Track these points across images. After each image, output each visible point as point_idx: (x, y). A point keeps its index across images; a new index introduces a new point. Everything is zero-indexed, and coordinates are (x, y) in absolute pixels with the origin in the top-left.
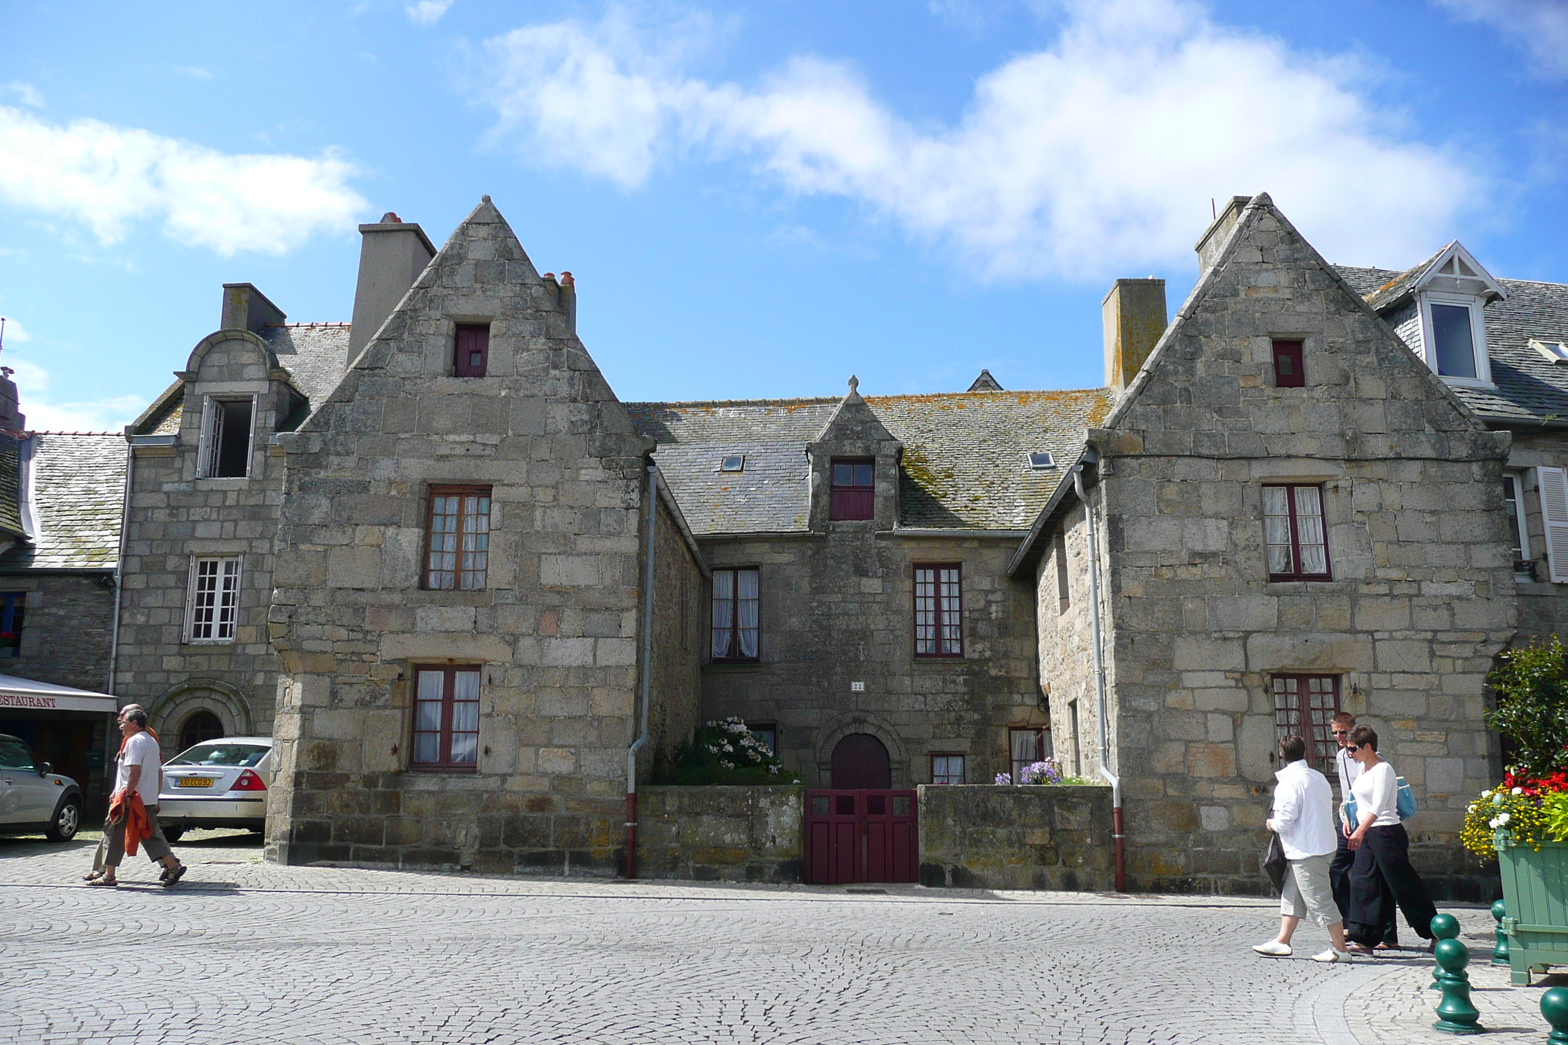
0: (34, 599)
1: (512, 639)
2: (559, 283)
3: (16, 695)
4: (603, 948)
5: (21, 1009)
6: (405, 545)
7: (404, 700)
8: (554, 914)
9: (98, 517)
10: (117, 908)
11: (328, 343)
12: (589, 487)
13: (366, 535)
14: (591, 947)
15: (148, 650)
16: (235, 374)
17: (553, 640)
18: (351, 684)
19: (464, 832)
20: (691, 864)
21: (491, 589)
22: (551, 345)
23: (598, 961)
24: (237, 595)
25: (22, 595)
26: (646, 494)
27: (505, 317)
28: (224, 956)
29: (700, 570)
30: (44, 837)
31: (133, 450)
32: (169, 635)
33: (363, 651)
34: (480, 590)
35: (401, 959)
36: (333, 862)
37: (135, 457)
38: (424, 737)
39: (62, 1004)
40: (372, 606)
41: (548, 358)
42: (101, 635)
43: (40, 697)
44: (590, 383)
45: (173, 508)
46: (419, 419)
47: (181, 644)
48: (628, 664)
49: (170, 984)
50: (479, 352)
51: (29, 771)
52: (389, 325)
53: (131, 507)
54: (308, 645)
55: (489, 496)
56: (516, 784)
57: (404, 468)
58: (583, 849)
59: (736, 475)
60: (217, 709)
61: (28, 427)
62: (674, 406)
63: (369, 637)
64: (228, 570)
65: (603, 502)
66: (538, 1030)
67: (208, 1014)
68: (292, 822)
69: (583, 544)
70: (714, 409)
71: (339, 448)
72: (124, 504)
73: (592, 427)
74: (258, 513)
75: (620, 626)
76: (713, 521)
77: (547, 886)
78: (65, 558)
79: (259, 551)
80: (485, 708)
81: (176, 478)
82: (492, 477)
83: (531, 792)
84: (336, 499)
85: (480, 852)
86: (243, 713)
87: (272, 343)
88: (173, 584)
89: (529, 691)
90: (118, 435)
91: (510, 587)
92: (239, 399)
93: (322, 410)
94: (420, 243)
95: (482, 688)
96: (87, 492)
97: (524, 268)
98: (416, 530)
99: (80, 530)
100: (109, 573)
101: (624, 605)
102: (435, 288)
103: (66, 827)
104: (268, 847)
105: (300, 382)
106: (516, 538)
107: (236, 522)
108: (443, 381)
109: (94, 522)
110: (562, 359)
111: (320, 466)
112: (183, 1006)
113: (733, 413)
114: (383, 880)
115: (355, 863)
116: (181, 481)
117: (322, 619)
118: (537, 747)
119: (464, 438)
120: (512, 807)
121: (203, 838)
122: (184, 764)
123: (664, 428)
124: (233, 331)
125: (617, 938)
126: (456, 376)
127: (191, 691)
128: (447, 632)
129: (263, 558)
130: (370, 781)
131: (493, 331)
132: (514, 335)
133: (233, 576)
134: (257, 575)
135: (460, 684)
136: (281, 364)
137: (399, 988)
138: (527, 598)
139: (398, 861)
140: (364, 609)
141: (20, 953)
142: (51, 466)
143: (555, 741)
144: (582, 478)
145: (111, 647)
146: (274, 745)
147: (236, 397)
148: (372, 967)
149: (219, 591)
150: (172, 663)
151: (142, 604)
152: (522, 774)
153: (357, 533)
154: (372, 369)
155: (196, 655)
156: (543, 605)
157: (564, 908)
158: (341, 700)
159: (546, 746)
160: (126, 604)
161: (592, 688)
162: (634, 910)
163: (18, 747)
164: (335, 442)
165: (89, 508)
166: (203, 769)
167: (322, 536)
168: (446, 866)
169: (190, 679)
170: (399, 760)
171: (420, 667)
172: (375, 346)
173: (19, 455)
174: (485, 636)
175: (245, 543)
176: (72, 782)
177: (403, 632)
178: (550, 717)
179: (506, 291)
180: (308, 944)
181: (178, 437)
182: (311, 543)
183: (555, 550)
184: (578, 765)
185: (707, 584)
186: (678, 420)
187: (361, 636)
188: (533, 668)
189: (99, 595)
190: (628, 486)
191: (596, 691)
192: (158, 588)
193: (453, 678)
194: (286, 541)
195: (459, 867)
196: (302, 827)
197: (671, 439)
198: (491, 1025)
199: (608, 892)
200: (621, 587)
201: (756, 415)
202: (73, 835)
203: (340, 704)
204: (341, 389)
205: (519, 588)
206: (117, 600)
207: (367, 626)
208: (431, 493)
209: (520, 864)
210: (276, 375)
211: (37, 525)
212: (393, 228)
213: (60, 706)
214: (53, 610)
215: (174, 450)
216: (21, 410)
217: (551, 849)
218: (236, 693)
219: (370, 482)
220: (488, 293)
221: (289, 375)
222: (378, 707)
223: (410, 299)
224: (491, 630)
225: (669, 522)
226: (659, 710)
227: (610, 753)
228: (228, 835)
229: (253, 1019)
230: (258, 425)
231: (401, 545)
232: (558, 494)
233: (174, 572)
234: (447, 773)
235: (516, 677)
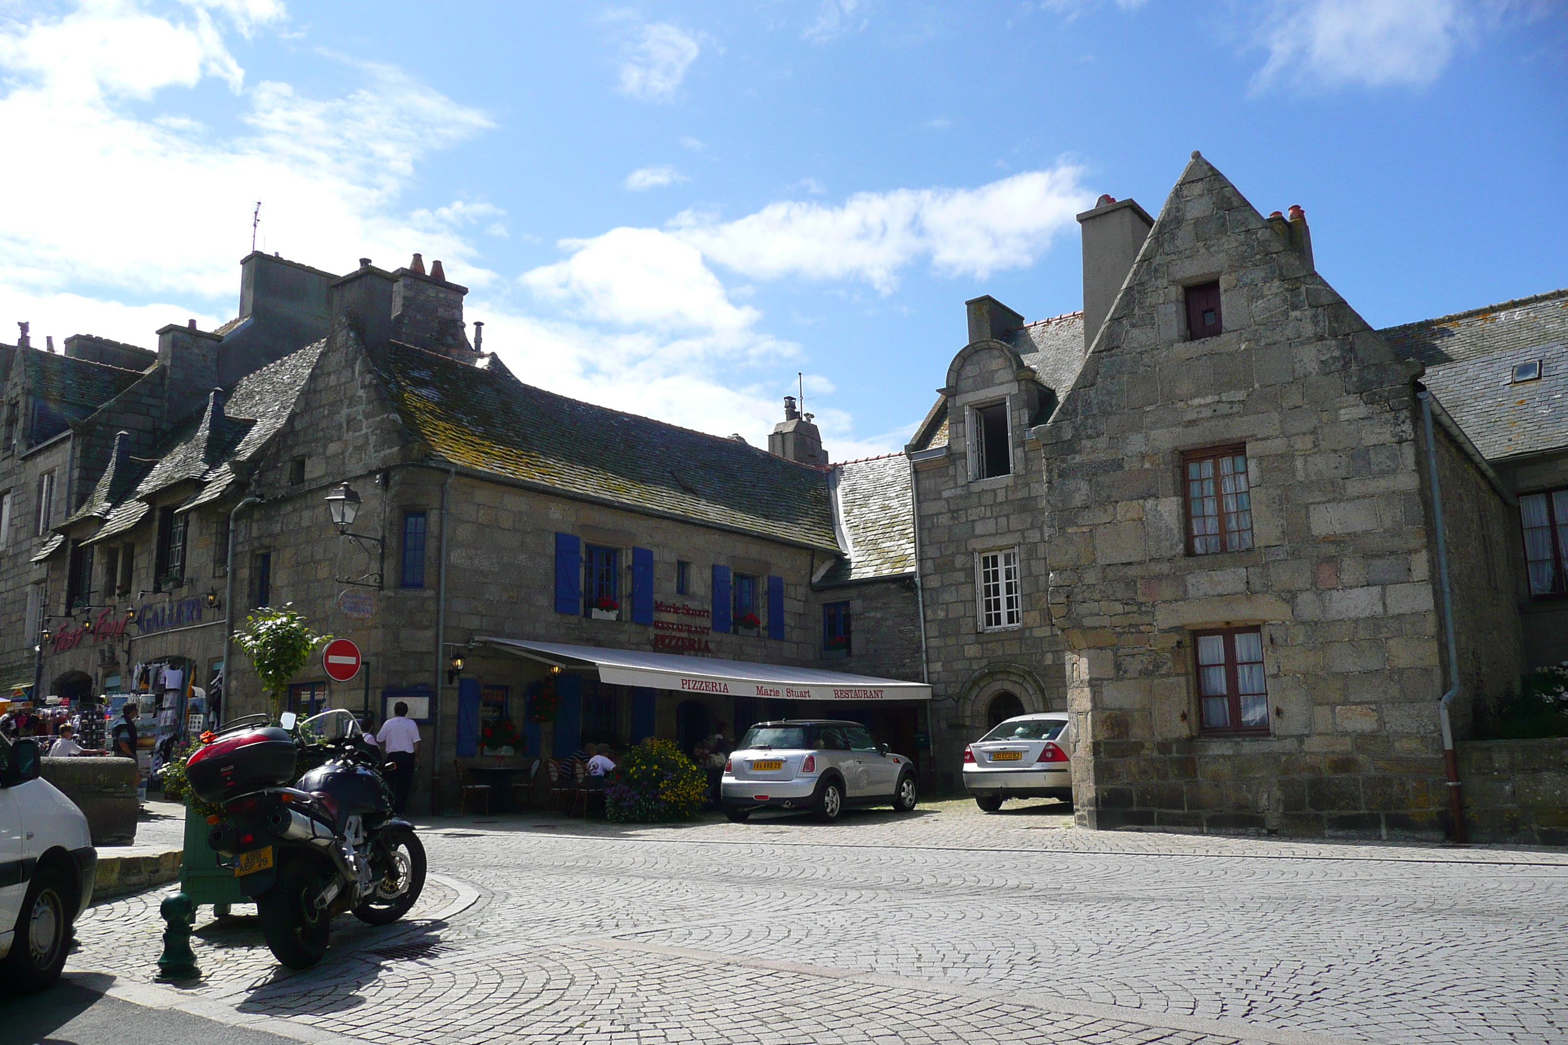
0: (856, 606)
1: (1289, 595)
2: (1288, 219)
3: (853, 689)
4: (1433, 910)
5: (896, 942)
6: (1165, 515)
7: (1186, 667)
8: (1374, 877)
9: (895, 529)
10: (957, 866)
11: (1064, 334)
12: (1352, 427)
13: (1126, 510)
14: (1421, 910)
15: (951, 641)
16: (987, 382)
17: (1334, 593)
18: (1133, 656)
19: (1266, 796)
20: (1535, 827)
21: (1260, 548)
22: (1286, 286)
23: (1430, 924)
24: (1019, 583)
25: (847, 604)
26: (1420, 423)
27: (1233, 268)
28: (1051, 907)
29: (1501, 498)
30: (892, 808)
31: (914, 466)
32: (966, 626)
33: (1139, 622)
34: (1248, 550)
35: (1215, 914)
36: (1140, 827)
37: (916, 471)
38: (1211, 702)
39: (927, 940)
40: (1143, 578)
41: (1285, 301)
42: (911, 631)
43: (872, 689)
44: (1336, 318)
45: (953, 512)
46: (1162, 389)
47: (978, 633)
48: (1425, 609)
49: (1010, 927)
50: (1212, 310)
51: (873, 751)
52: (1119, 304)
53: (919, 516)
54: (1088, 622)
55: (1243, 453)
56: (1314, 745)
57: (1154, 440)
58: (1400, 812)
59: (1533, 384)
60: (1016, 690)
61: (831, 462)
62: (1443, 321)
63: (1143, 609)
64: (1007, 562)
65: (1370, 440)
66: (1367, 987)
67: (1045, 954)
68: (1096, 790)
69: (1354, 488)
70: (1493, 315)
71: (1090, 431)
72: (914, 515)
73: (1346, 363)
74: (1026, 506)
75: (1410, 570)
76: (1510, 440)
77: (1363, 850)
78: (874, 568)
79: (1031, 540)
80: (1271, 669)
81: (952, 485)
82: (1244, 434)
83: (1333, 752)
84: (1094, 480)
85: (1285, 815)
86: (1038, 692)
87: (1015, 346)
88: (963, 580)
89: (1315, 647)
90: (900, 455)
91: (1278, 543)
92: (994, 403)
93: (1068, 398)
94: (1137, 217)
95: (1264, 649)
96: (884, 508)
97: (1246, 214)
98: (1174, 499)
99: (882, 542)
100: (911, 576)
101: (1411, 546)
102: (1158, 257)
103: (908, 800)
104: (1077, 813)
105: (1045, 377)
106: (1279, 492)
107: (1008, 516)
108: (1179, 347)
109: (892, 534)
110: (1301, 299)
111: (1075, 452)
112: (1023, 945)
113: (1518, 314)
114: (1191, 843)
115: (1160, 828)
116: (956, 486)
117: (1097, 596)
118: (1333, 705)
119: (1209, 399)
120: (1313, 769)
121: (1020, 807)
122: (994, 740)
123: (1435, 347)
124: (981, 342)
125: (1451, 902)
126: (1192, 340)
127: (991, 674)
128: (1219, 595)
129: (1036, 547)
130: (1164, 747)
131: (1223, 286)
132: (1245, 285)
133: (1012, 566)
134: (1033, 562)
135: (1240, 646)
136: (1026, 363)
137: (1217, 941)
138: (1299, 551)
139: (1202, 826)
140: (1135, 582)
141: (888, 899)
142: (853, 491)
143: (1352, 698)
144: (1343, 418)
145: (921, 641)
146: (1070, 718)
147: (992, 402)
148: (1189, 922)
149: (1002, 582)
150: (972, 651)
151: (940, 601)
152: (1319, 734)
153: (1118, 510)
154: (1109, 350)
155: (991, 642)
156: (1318, 557)
157: (1386, 871)
158: (1126, 672)
159: (1343, 704)
160: (927, 603)
161: (1387, 639)
162: (1468, 875)
163: (862, 732)
164: (1085, 426)
165: (887, 522)
166: (1013, 743)
167: (1086, 517)
168: (1252, 830)
169: (989, 663)
170: (1190, 727)
171: (1197, 634)
172: (1108, 328)
173: (828, 485)
174: (1260, 596)
175: (1018, 534)
176: (907, 760)
177: (1176, 601)
178: (1342, 673)
179: (1231, 243)
180: (1126, 899)
181: (948, 448)
182: (1077, 526)
183: (1323, 499)
184: (1382, 722)
185: (1513, 514)
186: (1449, 336)
187: (1135, 608)
188: (1316, 623)
189: (905, 597)
190: (1396, 418)
191: (1391, 642)
192: (951, 585)
193: (1233, 641)
194: (1054, 527)
195: (1265, 831)
196: (1105, 794)
197: (1444, 359)
198: (1316, 979)
199: (1435, 856)
200: (1405, 528)
201: (1550, 311)
202: (914, 806)
203: (1125, 675)
204: (1083, 375)
205: (1290, 543)
206: (920, 599)
207: (1140, 599)
208: (1184, 460)
209: (1330, 827)
210: (1023, 374)
211: (849, 543)
212: (1109, 210)
213: (887, 696)
214: (872, 614)
215: (947, 460)
216: (824, 447)
217: (1362, 812)
218: (1030, 674)
219: (1123, 459)
220: (1212, 249)
221: (1034, 372)
222: (1162, 676)
223: (1135, 274)
224: (1265, 589)
225: (1453, 450)
226: (1471, 658)
227: (1417, 707)
228: (1041, 804)
229: (1084, 959)
230: (1014, 424)
231: (1161, 515)
232: (1317, 439)
233: (961, 570)
234: (1239, 736)
235: (1300, 635)
